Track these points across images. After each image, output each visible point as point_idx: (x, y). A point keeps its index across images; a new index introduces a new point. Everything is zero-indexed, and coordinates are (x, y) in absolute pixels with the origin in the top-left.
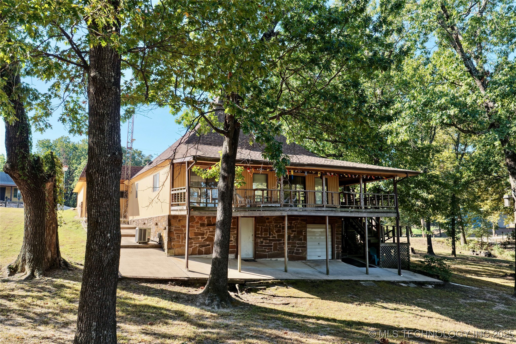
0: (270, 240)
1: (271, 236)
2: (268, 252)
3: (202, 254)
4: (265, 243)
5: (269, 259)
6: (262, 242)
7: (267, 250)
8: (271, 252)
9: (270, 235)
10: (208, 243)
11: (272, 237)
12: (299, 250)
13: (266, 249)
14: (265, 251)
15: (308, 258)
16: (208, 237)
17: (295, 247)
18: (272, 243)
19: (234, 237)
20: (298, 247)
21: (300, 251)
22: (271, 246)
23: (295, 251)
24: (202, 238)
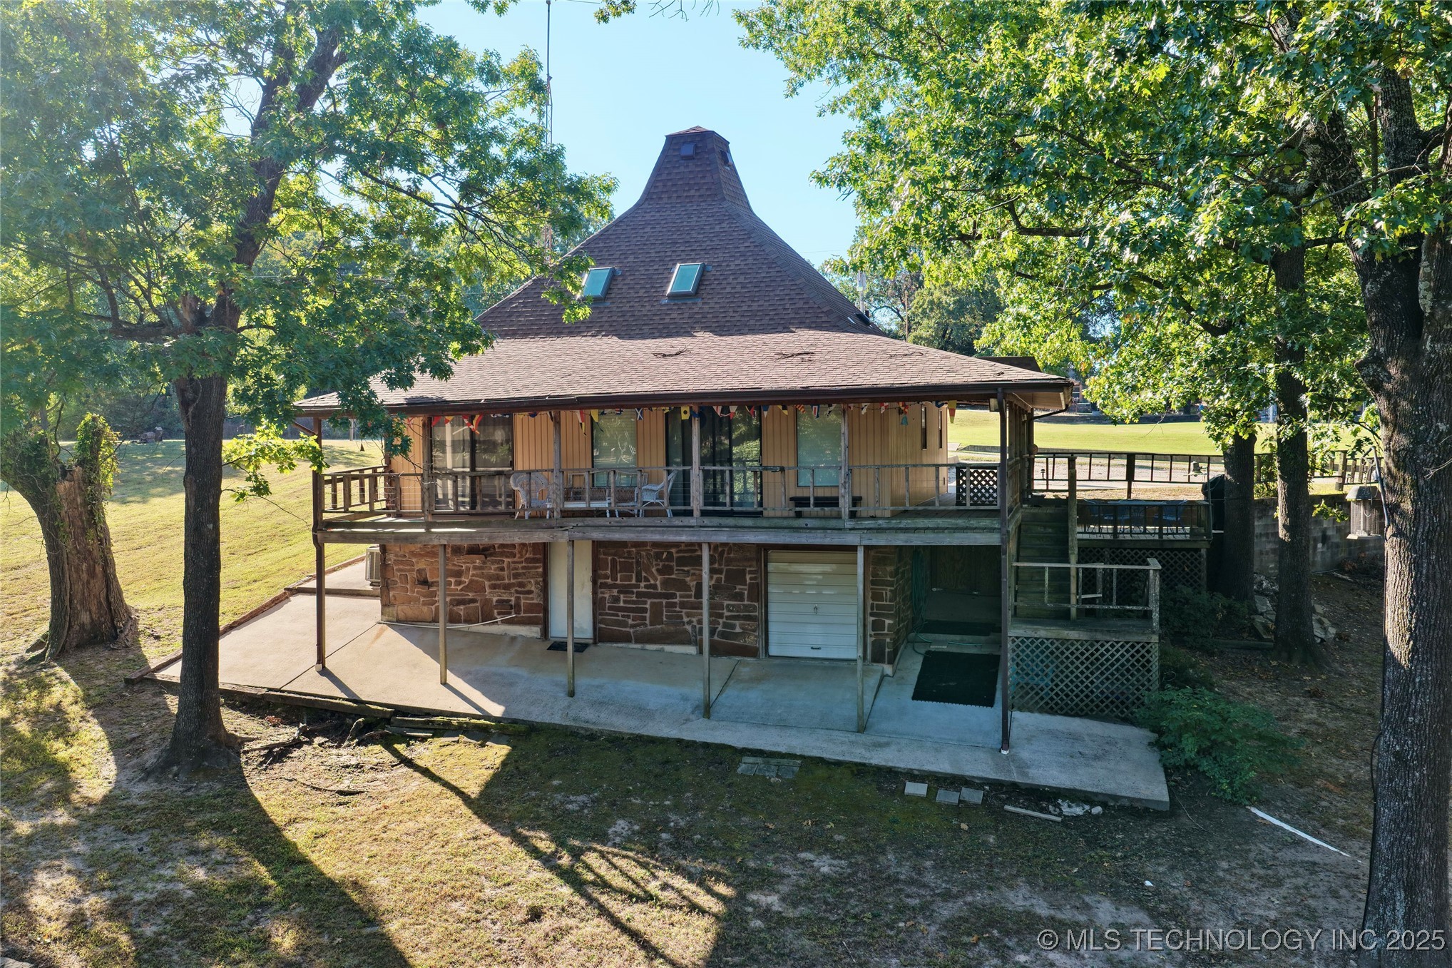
0: (639, 595)
1: (642, 584)
2: (632, 626)
3: (459, 622)
4: (625, 602)
5: (639, 646)
6: (617, 600)
7: (630, 622)
8: (642, 628)
9: (639, 580)
10: (471, 595)
11: (646, 587)
12: (733, 627)
13: (628, 617)
14: (626, 625)
15: (774, 651)
16: (471, 581)
17: (721, 616)
18: (645, 603)
19: (537, 583)
20: (728, 618)
21: (738, 630)
22: (645, 610)
23: (720, 628)
24: (458, 583)
